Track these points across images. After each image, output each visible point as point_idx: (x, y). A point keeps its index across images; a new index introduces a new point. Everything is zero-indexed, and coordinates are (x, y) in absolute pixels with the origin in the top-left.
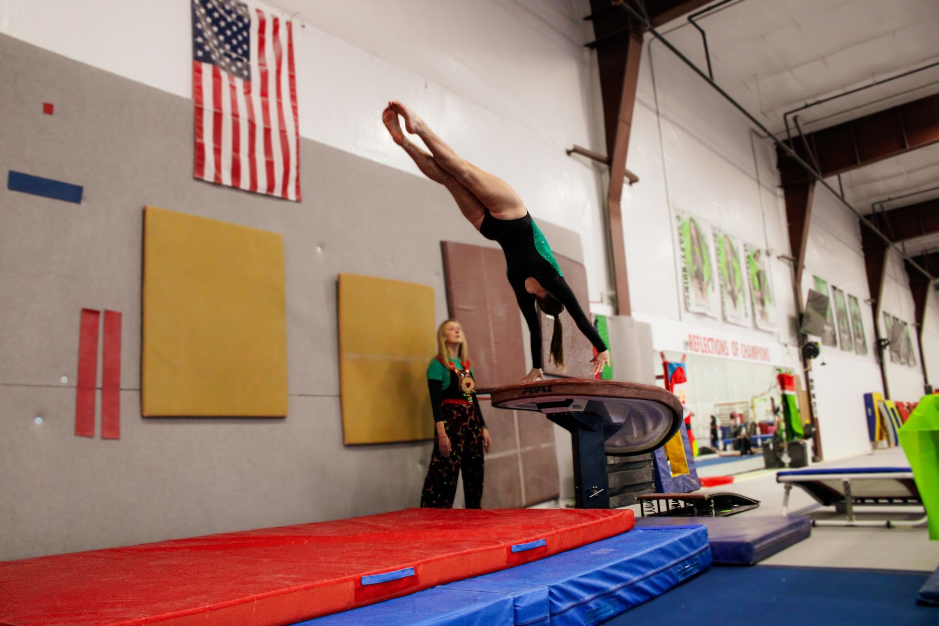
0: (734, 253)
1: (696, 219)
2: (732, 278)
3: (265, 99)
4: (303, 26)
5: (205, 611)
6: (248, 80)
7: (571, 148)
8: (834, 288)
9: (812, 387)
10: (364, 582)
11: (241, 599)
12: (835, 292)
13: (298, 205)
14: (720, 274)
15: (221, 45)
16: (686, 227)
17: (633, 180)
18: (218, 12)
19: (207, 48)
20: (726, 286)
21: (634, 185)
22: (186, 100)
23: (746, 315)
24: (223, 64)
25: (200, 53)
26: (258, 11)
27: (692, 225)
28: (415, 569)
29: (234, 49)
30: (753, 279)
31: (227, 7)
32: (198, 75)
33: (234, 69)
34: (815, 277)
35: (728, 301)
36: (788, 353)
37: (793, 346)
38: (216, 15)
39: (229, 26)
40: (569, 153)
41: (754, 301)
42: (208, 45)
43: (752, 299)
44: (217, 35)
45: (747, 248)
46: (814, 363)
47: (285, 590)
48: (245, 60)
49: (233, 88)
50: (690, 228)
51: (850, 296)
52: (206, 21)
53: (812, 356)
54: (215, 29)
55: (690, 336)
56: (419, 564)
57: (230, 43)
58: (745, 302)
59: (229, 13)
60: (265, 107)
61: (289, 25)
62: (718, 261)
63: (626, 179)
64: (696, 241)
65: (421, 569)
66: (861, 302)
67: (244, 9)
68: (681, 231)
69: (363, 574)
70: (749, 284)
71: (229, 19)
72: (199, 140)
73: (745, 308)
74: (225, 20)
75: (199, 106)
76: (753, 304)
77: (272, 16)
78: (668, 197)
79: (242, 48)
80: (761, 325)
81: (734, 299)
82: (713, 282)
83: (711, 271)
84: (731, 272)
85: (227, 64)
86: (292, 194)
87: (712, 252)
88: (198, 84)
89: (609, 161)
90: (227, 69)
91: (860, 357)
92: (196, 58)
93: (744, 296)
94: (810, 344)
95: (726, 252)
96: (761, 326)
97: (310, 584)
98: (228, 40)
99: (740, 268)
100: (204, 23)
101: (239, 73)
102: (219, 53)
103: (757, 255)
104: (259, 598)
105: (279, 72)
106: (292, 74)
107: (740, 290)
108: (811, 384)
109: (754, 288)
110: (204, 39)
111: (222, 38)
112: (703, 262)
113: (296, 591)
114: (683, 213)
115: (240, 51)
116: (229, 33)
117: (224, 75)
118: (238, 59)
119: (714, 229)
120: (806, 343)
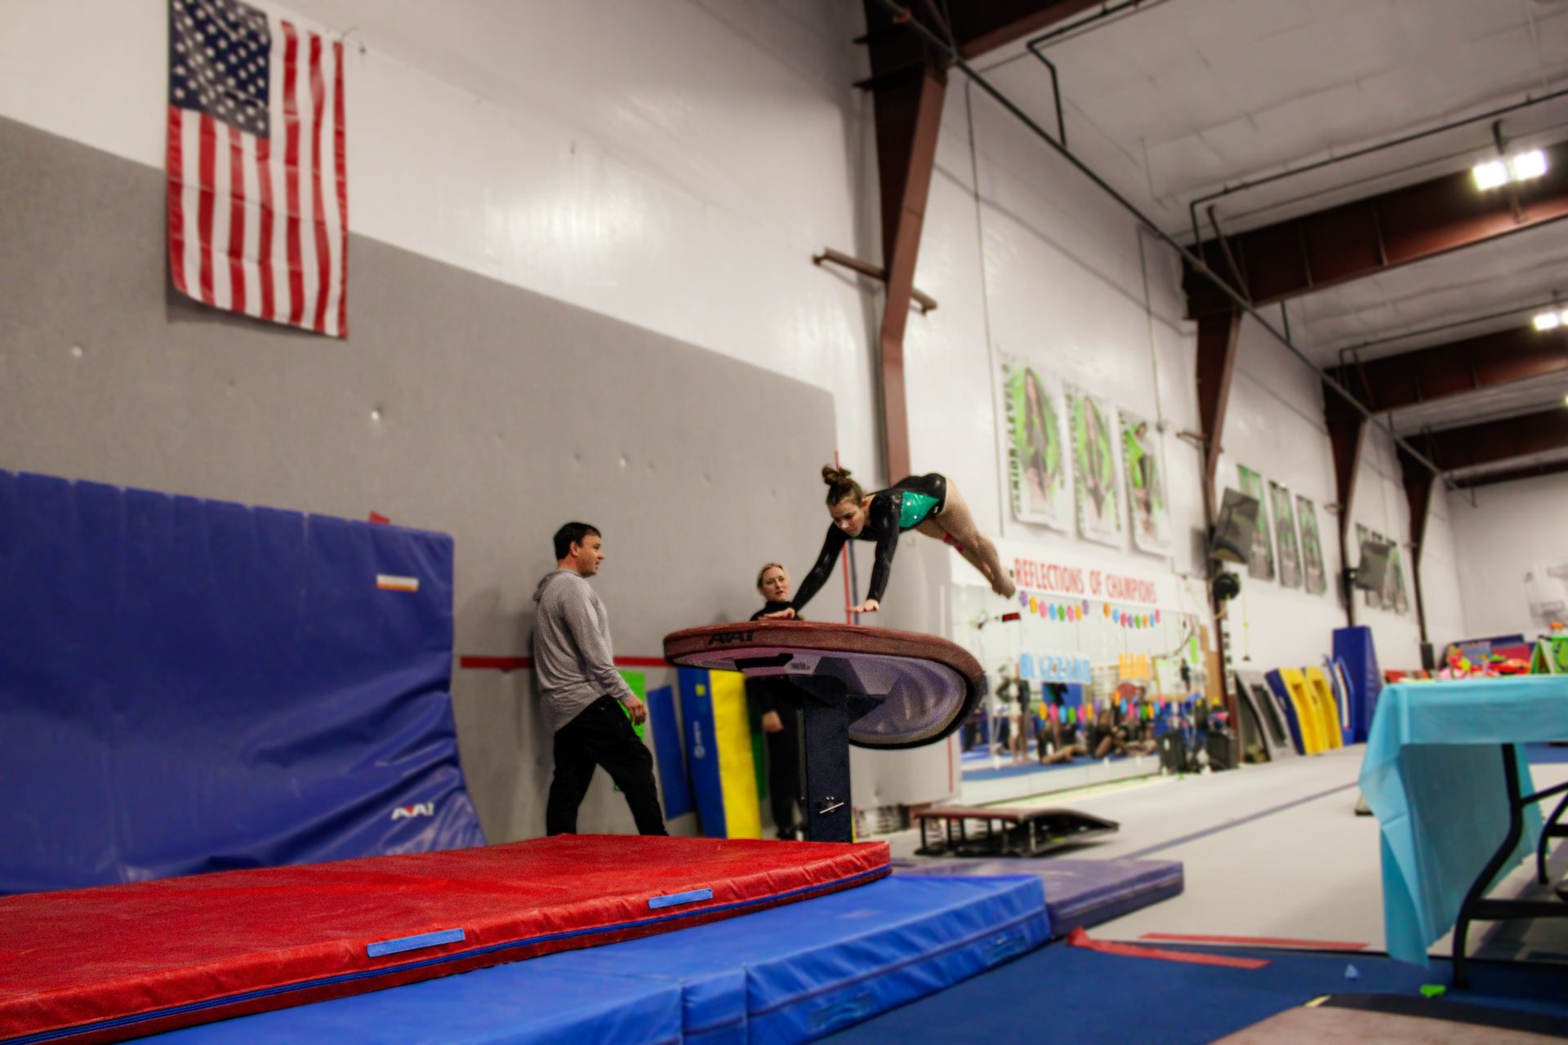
0: (1100, 425)
1: (1035, 370)
2: (1096, 468)
3: (292, 169)
4: (363, 51)
6: (264, 138)
7: (820, 253)
8: (1273, 485)
9: (1227, 646)
13: (340, 344)
14: (1077, 461)
15: (219, 79)
16: (1019, 383)
17: (928, 306)
18: (214, 23)
19: (192, 85)
20: (1085, 479)
21: (930, 314)
22: (156, 171)
23: (1118, 527)
24: (221, 110)
25: (180, 94)
26: (285, 24)
27: (1030, 380)
29: (242, 85)
30: (1133, 469)
31: (232, 17)
32: (175, 129)
33: (241, 118)
34: (1239, 467)
35: (1088, 504)
36: (1188, 589)
37: (1197, 577)
38: (212, 29)
39: (233, 47)
40: (817, 261)
41: (1134, 504)
42: (196, 80)
43: (1129, 501)
44: (212, 62)
46: (1231, 605)
48: (261, 104)
49: (236, 151)
50: (1026, 385)
52: (194, 39)
53: (1228, 596)
54: (210, 52)
55: (1017, 561)
57: (236, 76)
58: (1117, 505)
59: (235, 26)
60: (292, 183)
61: (338, 48)
62: (1074, 440)
63: (914, 303)
64: (1035, 408)
67: (260, 21)
68: (1009, 390)
70: (1126, 477)
71: (234, 37)
72: (176, 236)
73: (1117, 516)
74: (226, 37)
75: (175, 179)
76: (1130, 510)
77: (310, 33)
78: (988, 334)
79: (256, 85)
80: (1144, 544)
81: (1099, 502)
82: (1062, 474)
83: (1059, 455)
84: (1095, 458)
85: (228, 110)
86: (331, 325)
87: (1063, 424)
88: (175, 144)
89: (885, 275)
90: (228, 118)
92: (175, 104)
93: (1115, 495)
94: (1226, 576)
95: (1088, 425)
96: (1143, 546)
98: (232, 71)
99: (1110, 451)
100: (190, 43)
101: (250, 126)
102: (216, 92)
103: (1141, 430)
105: (317, 125)
106: (340, 127)
107: (1111, 485)
108: (1225, 640)
109: (1135, 485)
110: (190, 70)
111: (221, 67)
112: (1047, 441)
114: (1014, 359)
115: (252, 89)
116: (233, 59)
117: (221, 130)
118: (249, 103)
119: (1067, 386)
120: (1219, 573)
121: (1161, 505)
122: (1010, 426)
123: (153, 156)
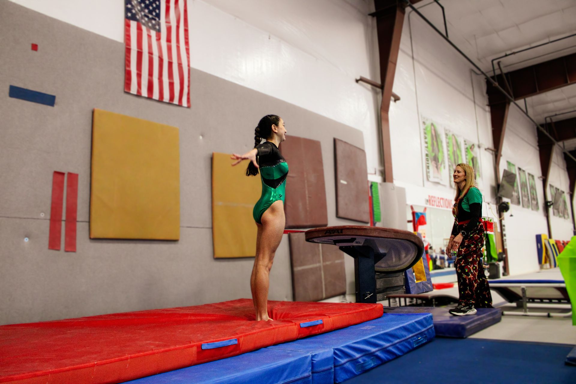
0: (458, 145)
1: (435, 124)
2: (456, 161)
3: (169, 43)
5: (94, 366)
6: (159, 32)
7: (358, 78)
8: (520, 169)
9: (504, 230)
10: (204, 347)
11: (119, 358)
12: (520, 172)
13: (188, 110)
14: (449, 159)
15: (142, 10)
16: (429, 129)
17: (397, 99)
19: (134, 11)
20: (453, 166)
21: (397, 102)
22: (120, 43)
24: (143, 21)
25: (129, 15)
27: (433, 128)
28: (238, 340)
29: (150, 12)
30: (469, 162)
32: (128, 28)
33: (150, 25)
34: (508, 162)
36: (490, 208)
37: (493, 204)
40: (357, 81)
42: (135, 10)
44: (140, 3)
45: (466, 143)
46: (506, 215)
47: (151, 352)
48: (157, 19)
49: (149, 36)
50: (431, 129)
51: (529, 174)
53: (505, 211)
55: (429, 196)
56: (241, 337)
57: (148, 9)
60: (169, 49)
62: (448, 151)
63: (392, 98)
64: (434, 138)
65: (241, 340)
66: (536, 178)
68: (425, 131)
69: (203, 342)
72: (128, 69)
75: (128, 47)
78: (418, 109)
79: (155, 12)
82: (444, 163)
83: (443, 156)
84: (456, 158)
85: (146, 21)
86: (185, 103)
87: (444, 145)
88: (128, 33)
89: (382, 87)
90: (146, 24)
91: (534, 212)
92: (127, 18)
94: (504, 203)
95: (453, 145)
97: (167, 349)
98: (147, 7)
99: (461, 155)
101: (154, 28)
102: (141, 14)
103: (472, 147)
104: (131, 358)
105: (178, 27)
106: (186, 28)
108: (503, 228)
110: (132, 6)
111: (143, 5)
112: (439, 151)
113: (157, 353)
114: (427, 120)
115: (154, 14)
116: (147, 2)
117: (144, 28)
118: (153, 19)
119: (447, 130)
120: (501, 202)
121: (480, 176)
122: (426, 145)
123: (120, 38)
